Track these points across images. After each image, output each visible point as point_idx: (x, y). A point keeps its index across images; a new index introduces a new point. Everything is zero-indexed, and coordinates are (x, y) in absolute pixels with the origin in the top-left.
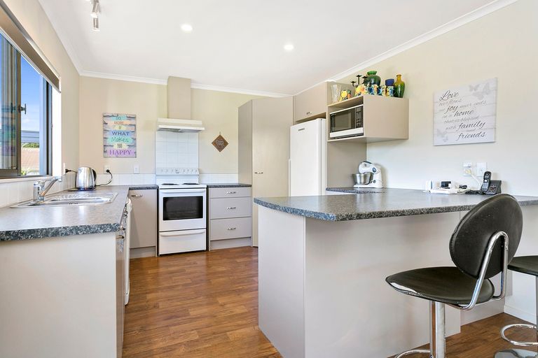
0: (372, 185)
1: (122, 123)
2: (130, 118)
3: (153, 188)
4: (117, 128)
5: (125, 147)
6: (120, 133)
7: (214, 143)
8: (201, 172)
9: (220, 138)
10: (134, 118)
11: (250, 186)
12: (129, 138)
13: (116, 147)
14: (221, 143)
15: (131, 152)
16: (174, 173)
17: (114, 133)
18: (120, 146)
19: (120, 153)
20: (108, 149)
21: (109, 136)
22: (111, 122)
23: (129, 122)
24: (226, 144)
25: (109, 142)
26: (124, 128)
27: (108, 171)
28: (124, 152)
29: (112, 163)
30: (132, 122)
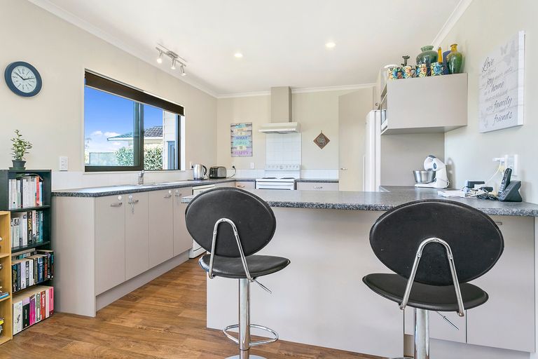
0: (434, 185)
1: (242, 130)
2: (247, 125)
3: (252, 181)
4: (239, 134)
5: (244, 148)
6: (241, 138)
7: (316, 141)
8: (302, 168)
9: (321, 135)
10: (251, 125)
11: (338, 182)
12: (247, 141)
13: (238, 149)
14: (322, 141)
15: (249, 152)
16: (279, 169)
17: (238, 138)
18: (241, 147)
19: (241, 153)
20: (234, 150)
21: (235, 141)
22: (235, 130)
23: (247, 129)
24: (327, 141)
25: (234, 145)
26: (244, 134)
27: (234, 167)
28: (244, 152)
29: (237, 161)
30: (249, 128)
